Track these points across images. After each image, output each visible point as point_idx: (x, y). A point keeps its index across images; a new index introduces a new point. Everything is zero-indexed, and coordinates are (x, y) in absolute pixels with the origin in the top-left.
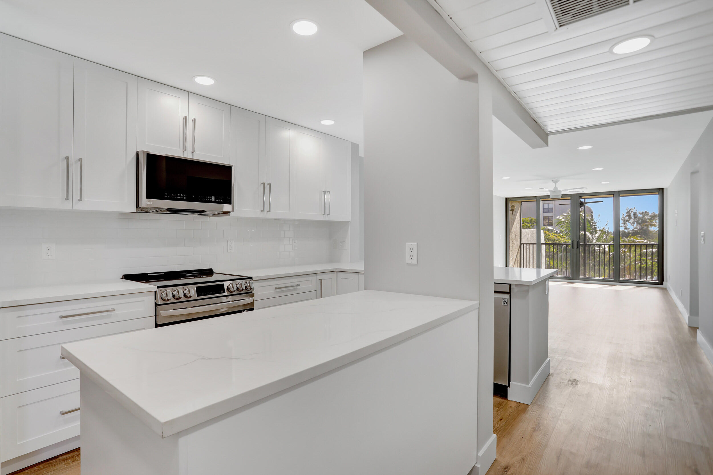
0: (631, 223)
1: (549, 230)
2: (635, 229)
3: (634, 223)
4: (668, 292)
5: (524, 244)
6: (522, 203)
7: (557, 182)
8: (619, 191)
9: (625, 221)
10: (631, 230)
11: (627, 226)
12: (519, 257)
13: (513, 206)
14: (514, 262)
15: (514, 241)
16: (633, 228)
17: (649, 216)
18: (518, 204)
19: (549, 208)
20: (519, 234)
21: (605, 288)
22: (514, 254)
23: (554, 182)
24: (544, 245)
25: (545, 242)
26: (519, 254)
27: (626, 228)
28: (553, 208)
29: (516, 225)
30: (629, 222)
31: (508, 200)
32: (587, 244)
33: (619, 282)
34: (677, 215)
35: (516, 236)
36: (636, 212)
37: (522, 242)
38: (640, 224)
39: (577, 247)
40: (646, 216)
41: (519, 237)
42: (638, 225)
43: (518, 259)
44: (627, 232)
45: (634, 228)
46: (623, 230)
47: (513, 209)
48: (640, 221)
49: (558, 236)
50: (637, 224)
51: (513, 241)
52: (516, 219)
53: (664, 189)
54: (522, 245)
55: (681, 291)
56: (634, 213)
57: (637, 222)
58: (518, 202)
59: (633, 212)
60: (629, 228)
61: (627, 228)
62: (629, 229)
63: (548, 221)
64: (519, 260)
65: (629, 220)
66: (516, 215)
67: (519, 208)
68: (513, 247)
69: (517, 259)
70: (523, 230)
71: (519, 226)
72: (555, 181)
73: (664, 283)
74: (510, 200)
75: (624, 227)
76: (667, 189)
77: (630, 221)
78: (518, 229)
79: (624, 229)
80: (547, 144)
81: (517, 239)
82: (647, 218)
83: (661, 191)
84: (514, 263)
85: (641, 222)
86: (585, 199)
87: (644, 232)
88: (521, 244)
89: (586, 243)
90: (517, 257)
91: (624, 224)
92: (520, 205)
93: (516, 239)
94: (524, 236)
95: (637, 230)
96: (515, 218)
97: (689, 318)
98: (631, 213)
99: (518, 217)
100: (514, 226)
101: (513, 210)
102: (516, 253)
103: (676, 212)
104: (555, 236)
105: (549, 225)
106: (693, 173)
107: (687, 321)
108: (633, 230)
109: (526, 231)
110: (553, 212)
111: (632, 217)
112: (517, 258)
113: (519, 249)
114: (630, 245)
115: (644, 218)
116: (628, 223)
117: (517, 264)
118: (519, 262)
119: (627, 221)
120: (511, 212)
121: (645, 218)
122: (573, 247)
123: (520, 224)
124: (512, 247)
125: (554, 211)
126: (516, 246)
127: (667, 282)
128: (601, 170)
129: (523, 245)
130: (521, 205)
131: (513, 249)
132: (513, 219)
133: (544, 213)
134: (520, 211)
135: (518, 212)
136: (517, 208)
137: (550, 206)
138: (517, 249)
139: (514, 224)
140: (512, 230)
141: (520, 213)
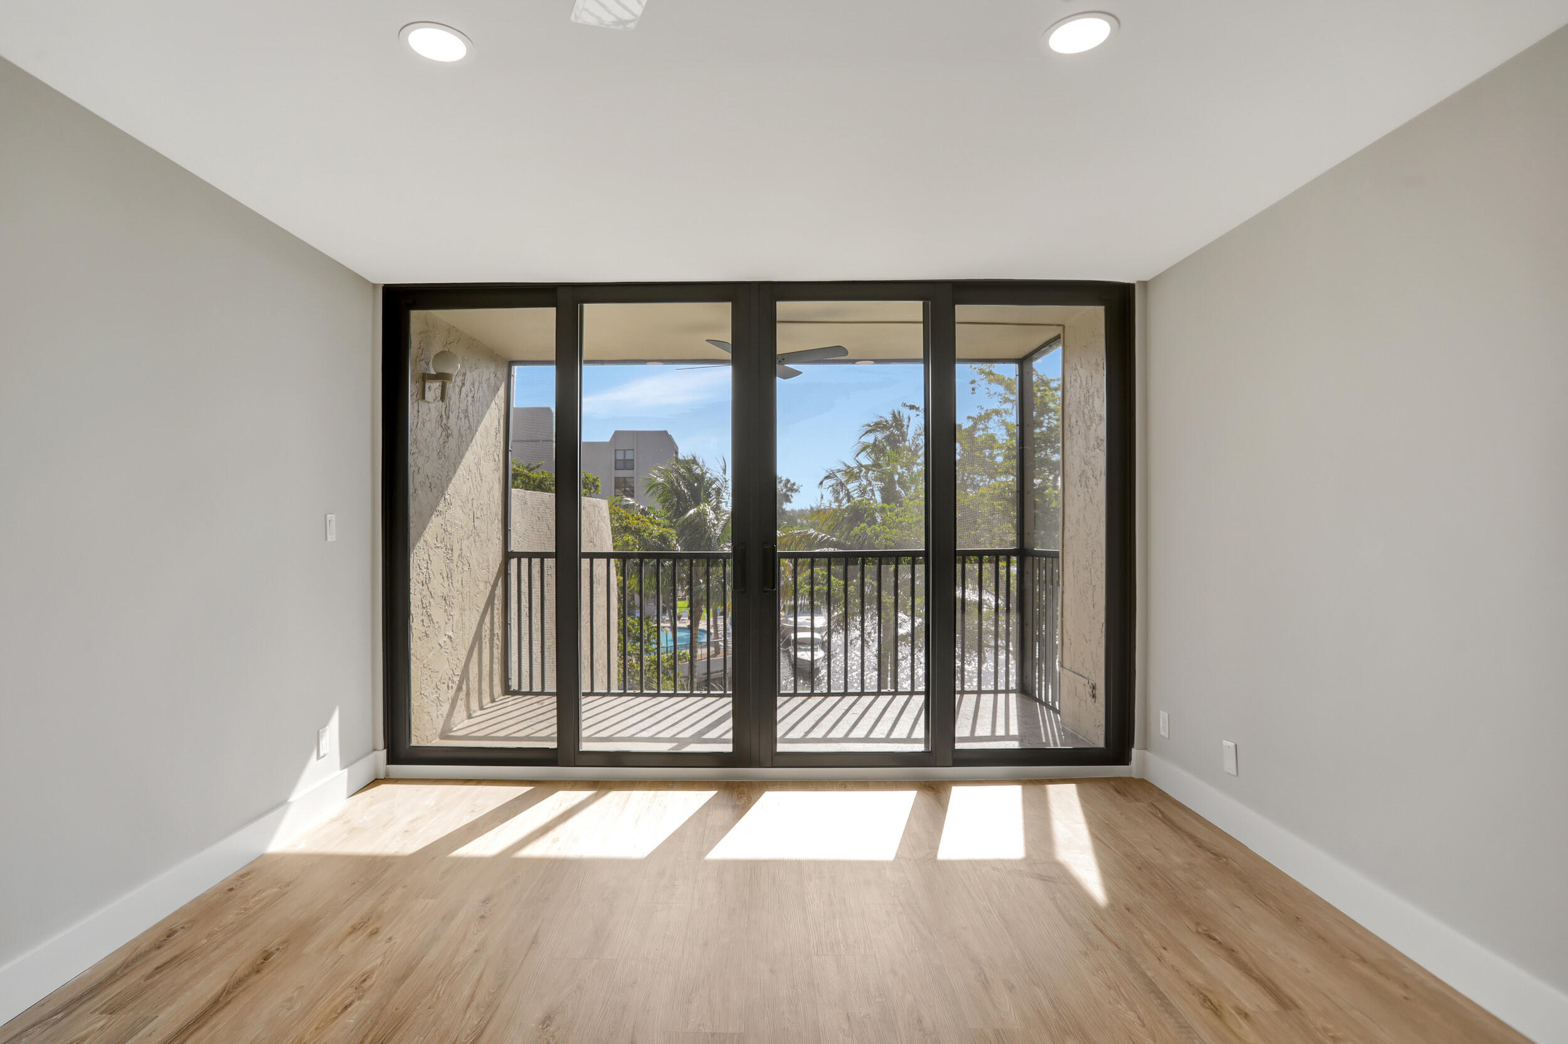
1: (626, 507)
5: (520, 556)
12: (498, 619)
14: (465, 652)
15: (465, 543)
18: (491, 366)
19: (625, 460)
22: (463, 609)
25: (618, 548)
26: (498, 602)
28: (633, 460)
29: (478, 464)
35: (477, 523)
37: (514, 547)
41: (498, 525)
43: (492, 630)
47: (446, 377)
49: (646, 520)
51: (456, 547)
52: (477, 436)
54: (514, 562)
64: (498, 631)
67: (495, 389)
68: (457, 577)
69: (486, 632)
70: (513, 488)
71: (499, 475)
78: (491, 488)
81: (483, 536)
84: (470, 656)
88: (507, 555)
90: (487, 619)
93: (475, 532)
94: (527, 518)
96: (472, 430)
100: (461, 471)
102: (481, 602)
104: (639, 519)
109: (535, 500)
110: (633, 469)
113: (500, 583)
118: (498, 642)
120: (433, 387)
123: (501, 465)
124: (449, 577)
126: (475, 568)
129: (516, 560)
130: (509, 376)
131: (457, 585)
132: (455, 433)
133: (616, 469)
134: (502, 406)
135: (488, 407)
136: (480, 383)
137: (629, 456)
138: (482, 585)
139: (462, 457)
140: (451, 489)
141: (503, 412)
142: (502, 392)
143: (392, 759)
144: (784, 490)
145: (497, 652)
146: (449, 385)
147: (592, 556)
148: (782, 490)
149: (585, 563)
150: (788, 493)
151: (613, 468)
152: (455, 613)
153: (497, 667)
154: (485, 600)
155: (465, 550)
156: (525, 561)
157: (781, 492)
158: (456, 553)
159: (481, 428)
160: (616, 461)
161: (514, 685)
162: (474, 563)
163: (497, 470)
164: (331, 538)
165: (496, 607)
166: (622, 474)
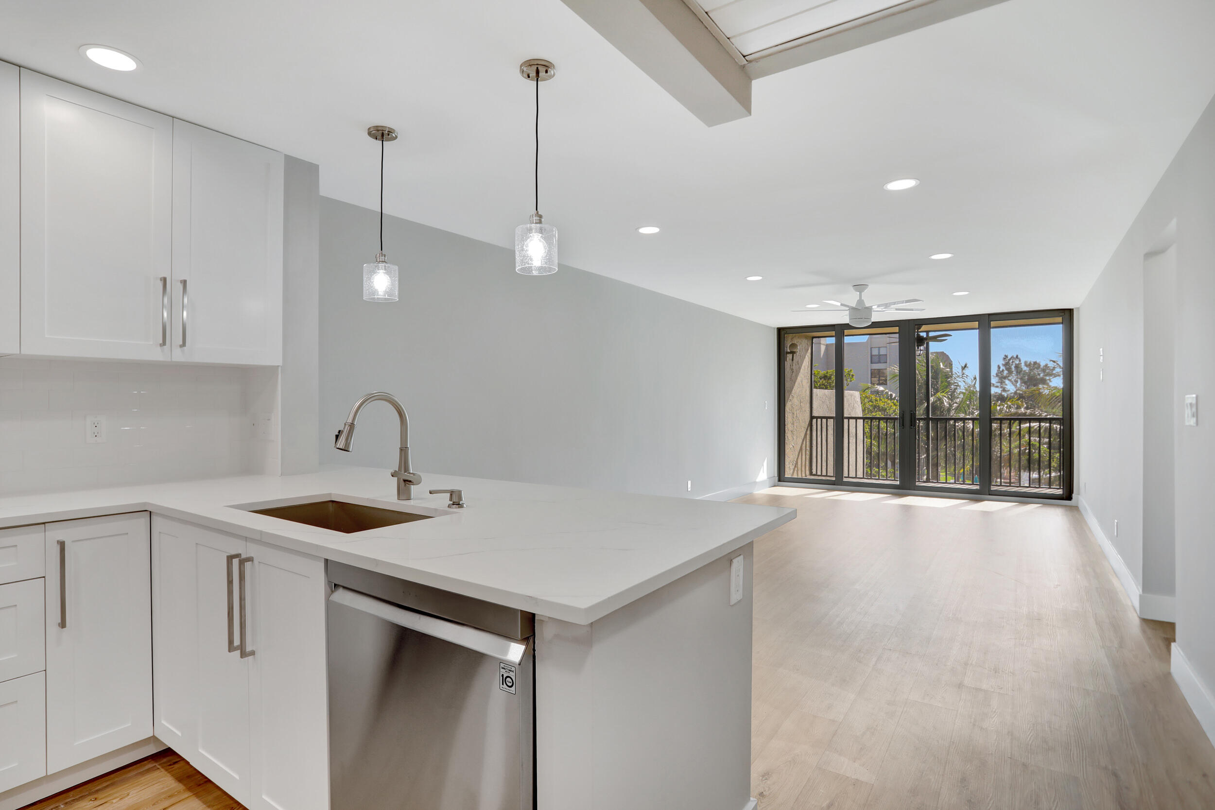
0: (1012, 381)
1: (877, 392)
2: (1018, 392)
3: (1016, 382)
4: (1082, 515)
5: (817, 418)
6: (814, 339)
7: (863, 291)
8: (989, 315)
9: (1002, 378)
10: (1011, 393)
11: (1006, 386)
12: (808, 444)
13: (793, 344)
14: (797, 453)
15: (798, 411)
16: (1015, 390)
17: (1040, 369)
18: (806, 341)
19: (879, 355)
20: (808, 398)
21: (962, 508)
22: (797, 437)
23: (857, 290)
24: (862, 420)
25: (863, 415)
26: (808, 437)
27: (1004, 390)
28: (886, 355)
29: (802, 381)
30: (1009, 380)
31: (782, 333)
32: (932, 419)
33: (989, 495)
34: (1103, 360)
35: (801, 404)
36: (1019, 364)
37: (815, 414)
38: (1025, 383)
39: (911, 426)
40: (1036, 369)
41: (808, 405)
42: (1023, 385)
43: (806, 447)
44: (1006, 395)
45: (1017, 390)
46: (1000, 392)
47: (794, 351)
48: (1026, 377)
49: (891, 403)
50: (1021, 383)
51: (795, 413)
52: (802, 370)
53: (1073, 309)
54: (814, 421)
55: (1116, 524)
56: (1016, 364)
57: (1021, 379)
58: (806, 337)
59: (1014, 364)
60: (1008, 389)
61: (1006, 389)
62: (1008, 391)
63: (879, 377)
64: (808, 448)
65: (1009, 376)
66: (803, 363)
67: (808, 350)
68: (796, 424)
69: (804, 448)
70: (815, 390)
71: (809, 384)
72: (860, 287)
73: (1074, 496)
74: (786, 333)
75: (1001, 387)
76: (1078, 308)
77: (1010, 378)
78: (806, 390)
79: (1002, 391)
80: (745, 102)
81: (803, 409)
82: (1036, 372)
83: (1067, 313)
84: (798, 456)
85: (1027, 379)
86: (927, 332)
87: (1031, 398)
88: (812, 418)
89: (930, 417)
90: (804, 443)
91: (1002, 383)
92: (809, 344)
93: (801, 407)
94: (821, 402)
95: (1021, 392)
96: (800, 368)
97: (1141, 598)
98: (1012, 365)
99: (807, 367)
100: (796, 384)
101: (793, 353)
102: (803, 435)
103: (1102, 354)
105: (879, 384)
106: (1149, 255)
107: (1137, 604)
108: (1015, 393)
109: (825, 394)
110: (886, 363)
111: (1012, 371)
112: (804, 445)
113: (809, 429)
114: (1010, 419)
115: (1032, 373)
116: (1007, 382)
117: (804, 456)
118: (808, 453)
119: (1005, 378)
120: (789, 356)
121: (1035, 374)
122: (903, 425)
123: (809, 380)
124: (793, 424)
125: (888, 361)
126: (801, 422)
127: (1079, 494)
128: (966, 295)
129: (816, 420)
130: (812, 343)
131: (795, 427)
132: (795, 371)
133: (871, 363)
134: (810, 356)
135: (805, 358)
136: (802, 349)
137: (883, 352)
138: (803, 428)
139: (796, 379)
140: (793, 391)
141: (810, 359)
142: (810, 351)
143: (779, 481)
144: (1042, 375)
145: (808, 457)
146: (795, 355)
147: (849, 418)
148: (1039, 374)
149: (846, 421)
150: (1045, 377)
151: (870, 362)
152: (795, 437)
153: (808, 463)
154: (804, 435)
155: (798, 414)
156: (819, 420)
157: (1038, 377)
158: (795, 415)
159: (803, 367)
160: (872, 356)
161: (814, 472)
162: (800, 420)
163: (807, 383)
164: (766, 408)
165: (807, 438)
166: (876, 366)
